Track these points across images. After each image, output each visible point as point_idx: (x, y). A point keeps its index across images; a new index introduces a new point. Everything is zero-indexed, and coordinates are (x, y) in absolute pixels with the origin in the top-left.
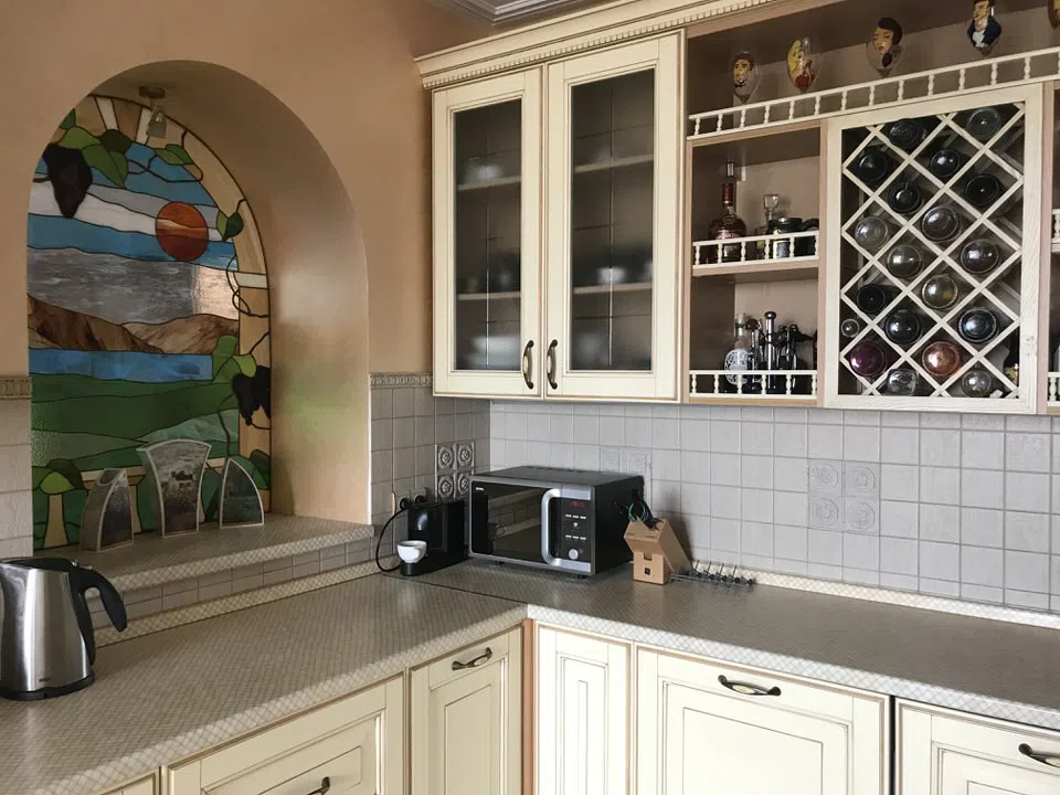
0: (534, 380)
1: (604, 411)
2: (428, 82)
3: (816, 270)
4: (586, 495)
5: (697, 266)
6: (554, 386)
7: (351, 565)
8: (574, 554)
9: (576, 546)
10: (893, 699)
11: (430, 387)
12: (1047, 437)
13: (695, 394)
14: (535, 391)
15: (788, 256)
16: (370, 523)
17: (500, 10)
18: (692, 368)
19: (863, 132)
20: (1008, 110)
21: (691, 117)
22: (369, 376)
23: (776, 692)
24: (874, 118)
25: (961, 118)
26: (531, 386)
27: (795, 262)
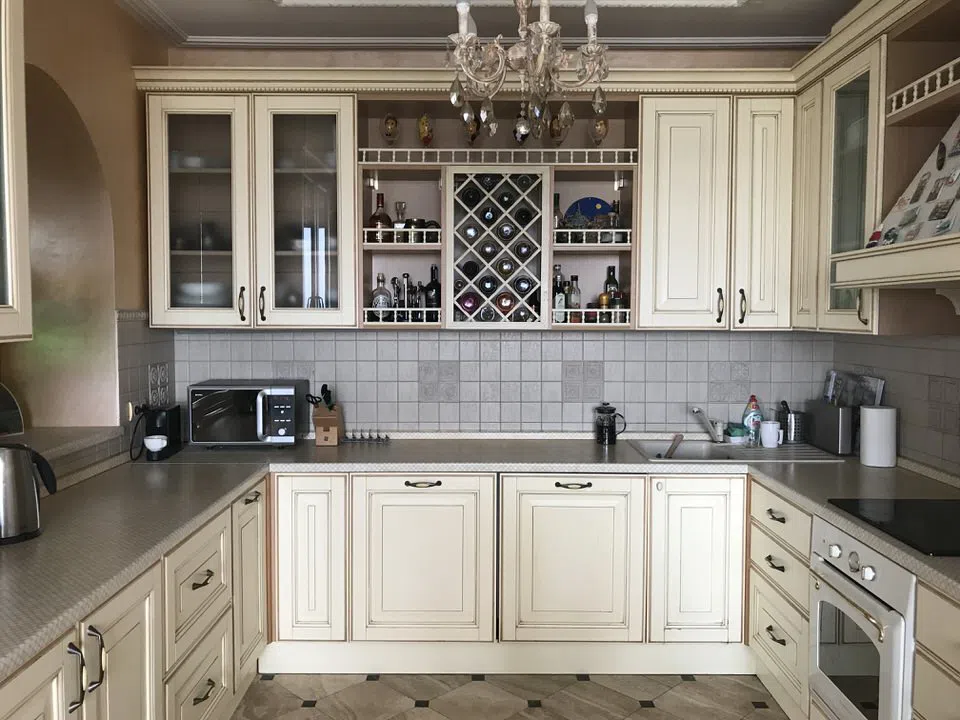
0: (246, 314)
1: (277, 337)
2: (142, 86)
3: (440, 251)
4: (291, 392)
5: (366, 243)
6: (263, 319)
7: (112, 457)
8: (282, 432)
9: (282, 426)
10: (498, 473)
11: (147, 321)
12: (539, 343)
13: (366, 323)
14: (246, 322)
15: (422, 241)
16: (118, 424)
17: (191, 38)
18: (364, 307)
19: (465, 176)
20: (535, 177)
21: (360, 150)
22: (116, 312)
23: (439, 483)
24: (471, 170)
25: (513, 177)
26: (243, 319)
27: (425, 245)
